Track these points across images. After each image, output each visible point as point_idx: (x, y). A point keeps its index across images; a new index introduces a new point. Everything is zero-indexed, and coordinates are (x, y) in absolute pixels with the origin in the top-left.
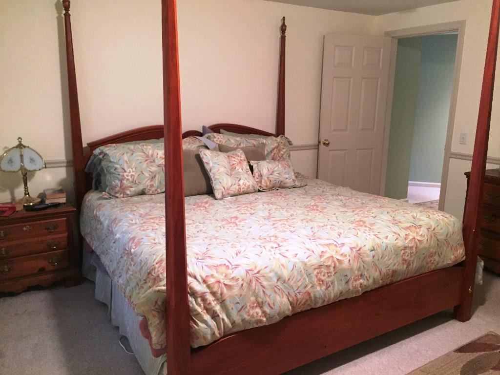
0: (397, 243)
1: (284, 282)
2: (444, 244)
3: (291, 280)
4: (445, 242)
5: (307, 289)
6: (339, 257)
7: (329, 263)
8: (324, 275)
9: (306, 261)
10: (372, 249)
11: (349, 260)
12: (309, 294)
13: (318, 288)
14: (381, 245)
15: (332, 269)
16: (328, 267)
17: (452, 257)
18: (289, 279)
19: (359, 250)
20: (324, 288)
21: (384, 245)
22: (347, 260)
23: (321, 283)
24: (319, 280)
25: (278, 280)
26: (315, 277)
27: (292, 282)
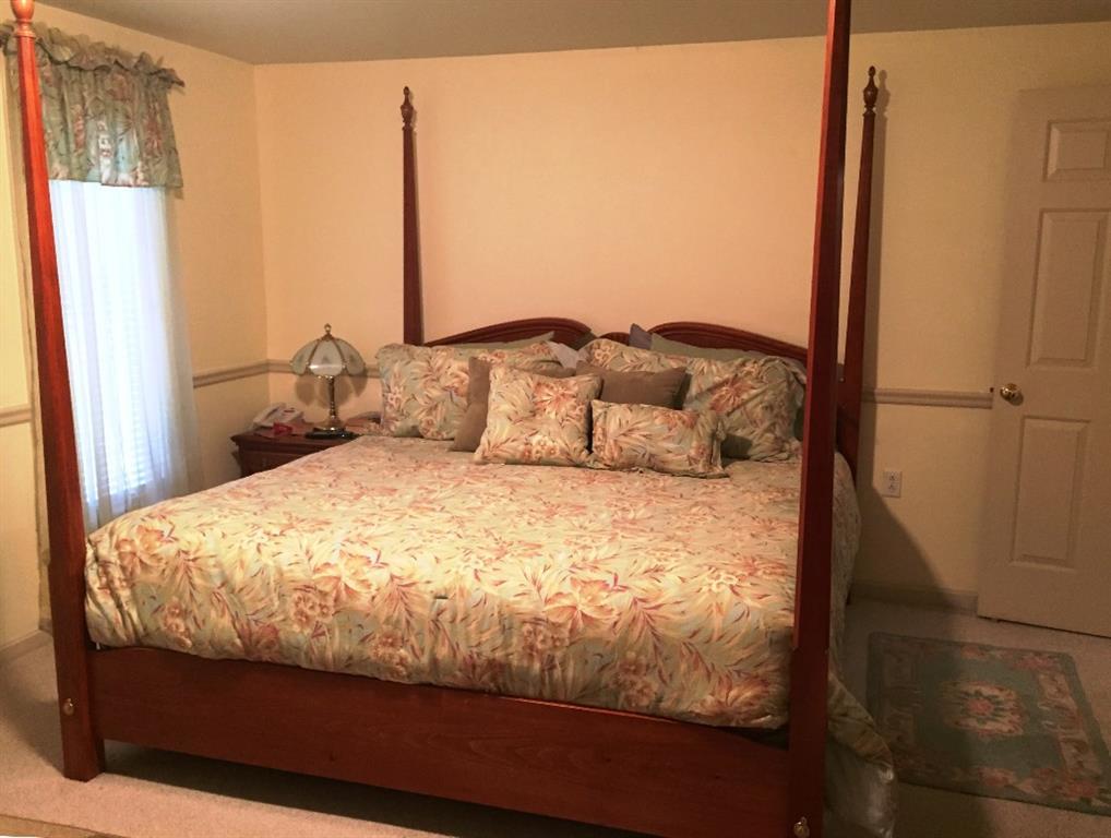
0: (518, 603)
1: (233, 591)
2: (682, 655)
3: (244, 592)
4: (685, 651)
5: (273, 620)
6: (352, 585)
7: (327, 588)
8: (312, 608)
9: (285, 568)
10: (443, 594)
11: (373, 598)
12: (275, 631)
13: (296, 628)
14: (469, 593)
15: (330, 602)
16: (324, 594)
17: (710, 699)
18: (242, 589)
19: (406, 586)
20: (308, 631)
21: (478, 596)
22: (369, 597)
23: (304, 619)
24: (301, 613)
25: (223, 585)
26: (293, 605)
27: (246, 598)
